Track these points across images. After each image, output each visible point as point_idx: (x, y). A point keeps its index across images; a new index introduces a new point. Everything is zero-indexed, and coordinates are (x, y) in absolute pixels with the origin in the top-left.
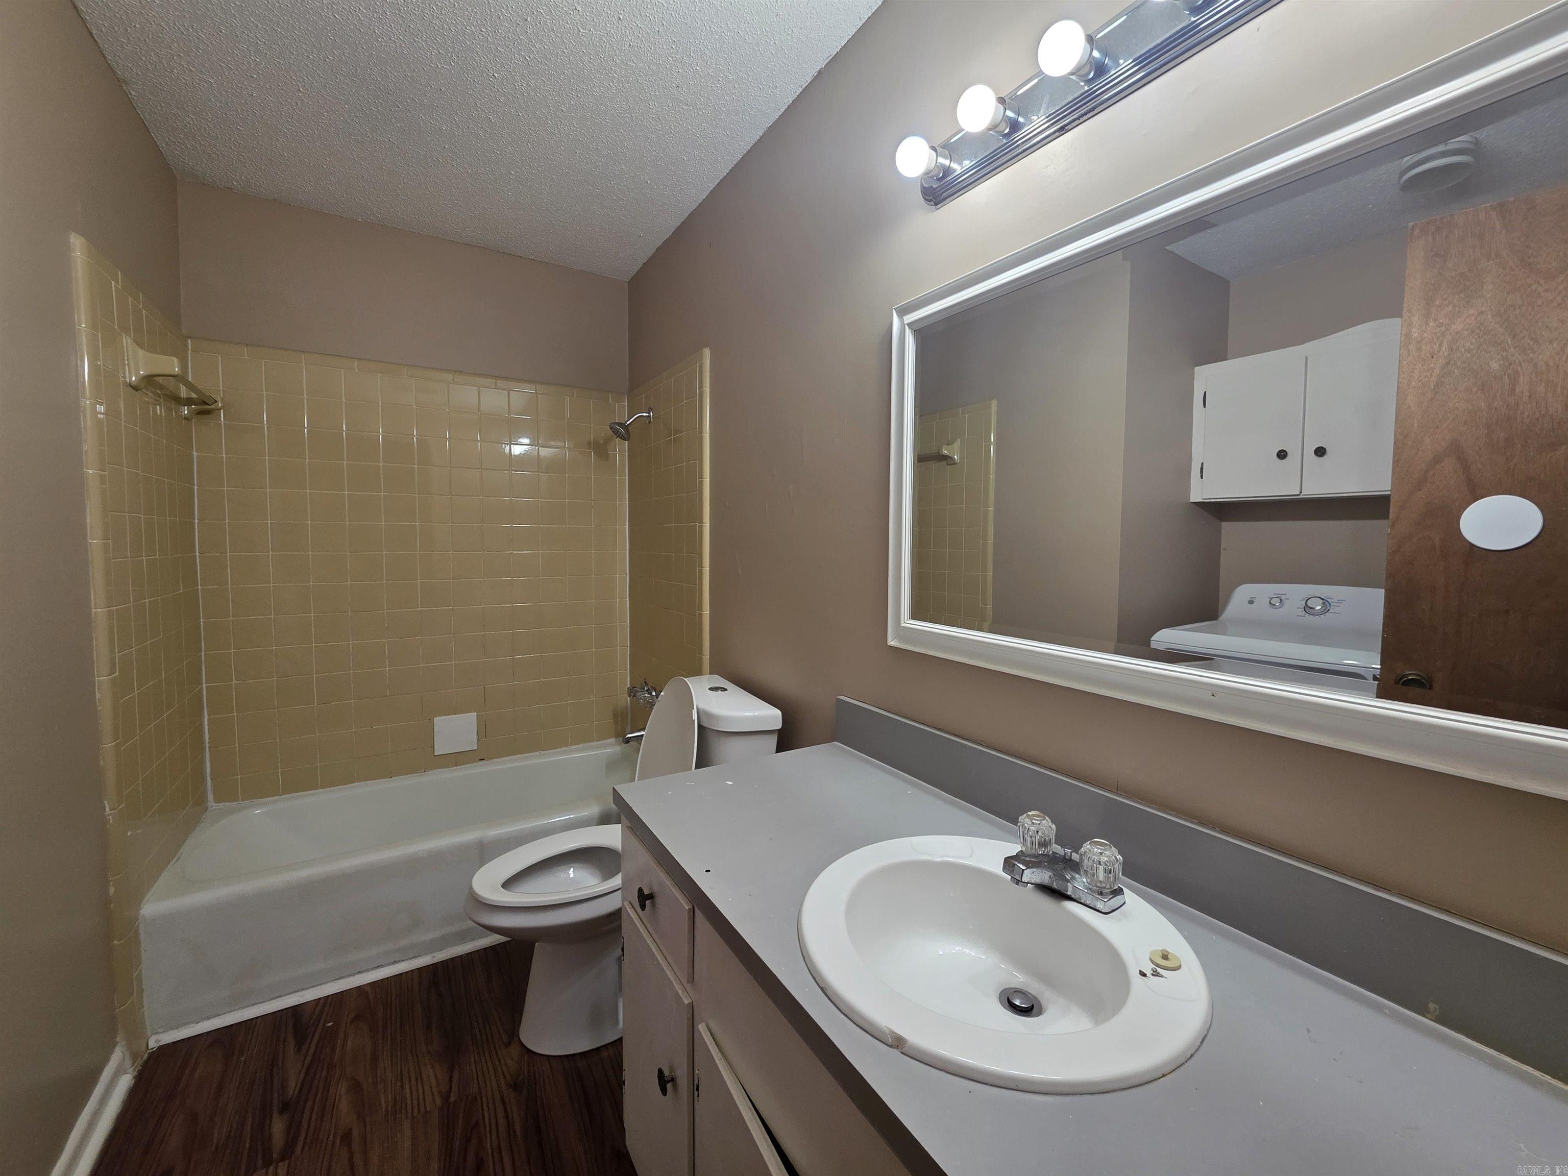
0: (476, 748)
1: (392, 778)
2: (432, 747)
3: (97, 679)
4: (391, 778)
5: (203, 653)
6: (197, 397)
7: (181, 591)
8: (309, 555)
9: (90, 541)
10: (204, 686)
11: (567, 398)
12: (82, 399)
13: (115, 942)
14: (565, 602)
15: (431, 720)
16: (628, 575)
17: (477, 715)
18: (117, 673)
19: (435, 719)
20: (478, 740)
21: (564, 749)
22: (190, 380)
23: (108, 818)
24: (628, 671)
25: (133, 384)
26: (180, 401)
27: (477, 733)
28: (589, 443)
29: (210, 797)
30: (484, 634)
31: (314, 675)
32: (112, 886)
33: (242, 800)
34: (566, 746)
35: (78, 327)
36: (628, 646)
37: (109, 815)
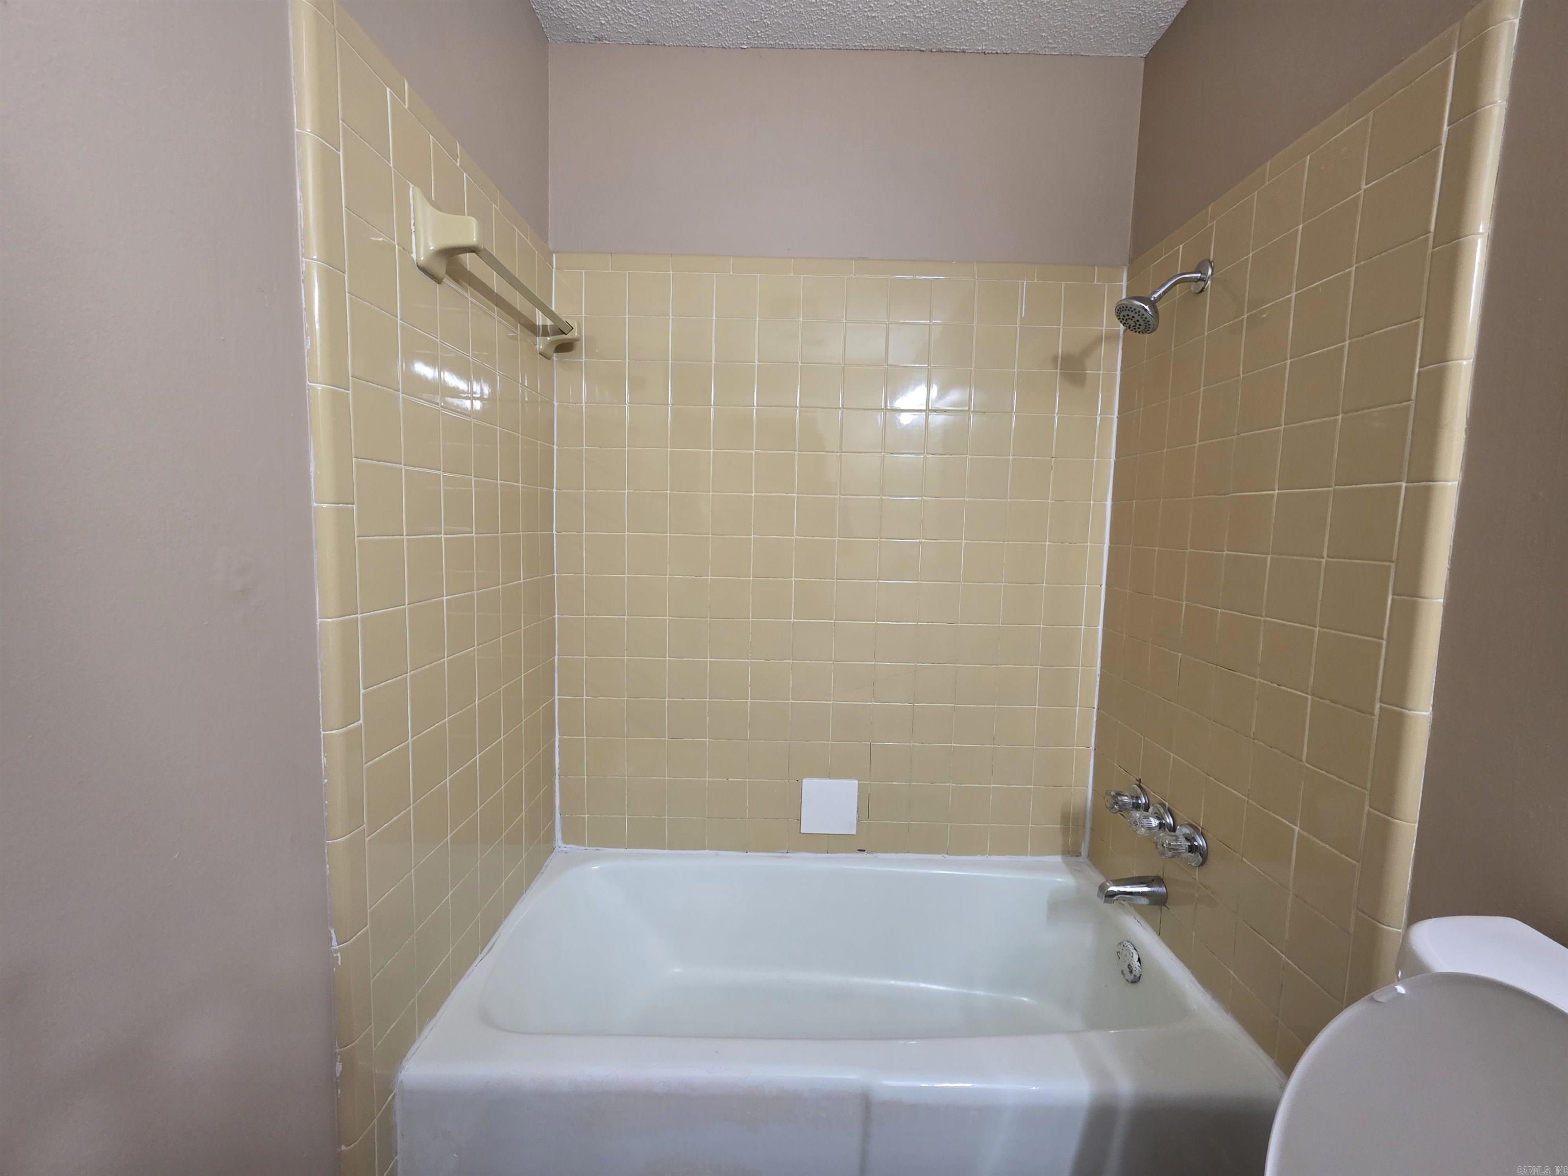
0: (855, 834)
1: (748, 854)
2: (798, 820)
3: (323, 733)
4: (747, 852)
5: (556, 657)
6: (553, 324)
7: (522, 581)
8: (667, 536)
9: (315, 505)
10: (557, 697)
11: (1023, 284)
12: (304, 259)
13: (343, 1147)
14: (998, 625)
15: (799, 781)
16: (1104, 586)
17: (859, 784)
18: (361, 721)
19: (804, 780)
20: (858, 821)
21: (979, 858)
22: (553, 309)
23: (335, 955)
24: (1092, 748)
25: (420, 263)
26: (532, 328)
27: (858, 811)
28: (1055, 359)
29: (558, 835)
30: (875, 664)
31: (667, 699)
32: (340, 1062)
33: (589, 846)
34: (982, 855)
35: (297, 130)
36: (1096, 706)
37: (336, 951)
